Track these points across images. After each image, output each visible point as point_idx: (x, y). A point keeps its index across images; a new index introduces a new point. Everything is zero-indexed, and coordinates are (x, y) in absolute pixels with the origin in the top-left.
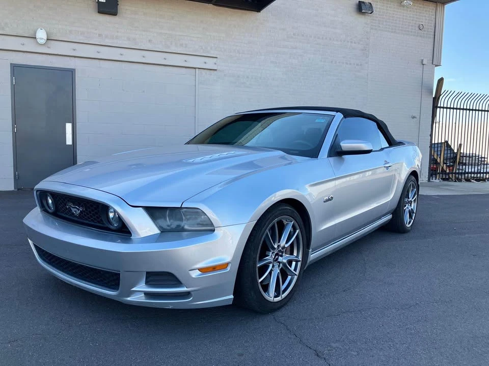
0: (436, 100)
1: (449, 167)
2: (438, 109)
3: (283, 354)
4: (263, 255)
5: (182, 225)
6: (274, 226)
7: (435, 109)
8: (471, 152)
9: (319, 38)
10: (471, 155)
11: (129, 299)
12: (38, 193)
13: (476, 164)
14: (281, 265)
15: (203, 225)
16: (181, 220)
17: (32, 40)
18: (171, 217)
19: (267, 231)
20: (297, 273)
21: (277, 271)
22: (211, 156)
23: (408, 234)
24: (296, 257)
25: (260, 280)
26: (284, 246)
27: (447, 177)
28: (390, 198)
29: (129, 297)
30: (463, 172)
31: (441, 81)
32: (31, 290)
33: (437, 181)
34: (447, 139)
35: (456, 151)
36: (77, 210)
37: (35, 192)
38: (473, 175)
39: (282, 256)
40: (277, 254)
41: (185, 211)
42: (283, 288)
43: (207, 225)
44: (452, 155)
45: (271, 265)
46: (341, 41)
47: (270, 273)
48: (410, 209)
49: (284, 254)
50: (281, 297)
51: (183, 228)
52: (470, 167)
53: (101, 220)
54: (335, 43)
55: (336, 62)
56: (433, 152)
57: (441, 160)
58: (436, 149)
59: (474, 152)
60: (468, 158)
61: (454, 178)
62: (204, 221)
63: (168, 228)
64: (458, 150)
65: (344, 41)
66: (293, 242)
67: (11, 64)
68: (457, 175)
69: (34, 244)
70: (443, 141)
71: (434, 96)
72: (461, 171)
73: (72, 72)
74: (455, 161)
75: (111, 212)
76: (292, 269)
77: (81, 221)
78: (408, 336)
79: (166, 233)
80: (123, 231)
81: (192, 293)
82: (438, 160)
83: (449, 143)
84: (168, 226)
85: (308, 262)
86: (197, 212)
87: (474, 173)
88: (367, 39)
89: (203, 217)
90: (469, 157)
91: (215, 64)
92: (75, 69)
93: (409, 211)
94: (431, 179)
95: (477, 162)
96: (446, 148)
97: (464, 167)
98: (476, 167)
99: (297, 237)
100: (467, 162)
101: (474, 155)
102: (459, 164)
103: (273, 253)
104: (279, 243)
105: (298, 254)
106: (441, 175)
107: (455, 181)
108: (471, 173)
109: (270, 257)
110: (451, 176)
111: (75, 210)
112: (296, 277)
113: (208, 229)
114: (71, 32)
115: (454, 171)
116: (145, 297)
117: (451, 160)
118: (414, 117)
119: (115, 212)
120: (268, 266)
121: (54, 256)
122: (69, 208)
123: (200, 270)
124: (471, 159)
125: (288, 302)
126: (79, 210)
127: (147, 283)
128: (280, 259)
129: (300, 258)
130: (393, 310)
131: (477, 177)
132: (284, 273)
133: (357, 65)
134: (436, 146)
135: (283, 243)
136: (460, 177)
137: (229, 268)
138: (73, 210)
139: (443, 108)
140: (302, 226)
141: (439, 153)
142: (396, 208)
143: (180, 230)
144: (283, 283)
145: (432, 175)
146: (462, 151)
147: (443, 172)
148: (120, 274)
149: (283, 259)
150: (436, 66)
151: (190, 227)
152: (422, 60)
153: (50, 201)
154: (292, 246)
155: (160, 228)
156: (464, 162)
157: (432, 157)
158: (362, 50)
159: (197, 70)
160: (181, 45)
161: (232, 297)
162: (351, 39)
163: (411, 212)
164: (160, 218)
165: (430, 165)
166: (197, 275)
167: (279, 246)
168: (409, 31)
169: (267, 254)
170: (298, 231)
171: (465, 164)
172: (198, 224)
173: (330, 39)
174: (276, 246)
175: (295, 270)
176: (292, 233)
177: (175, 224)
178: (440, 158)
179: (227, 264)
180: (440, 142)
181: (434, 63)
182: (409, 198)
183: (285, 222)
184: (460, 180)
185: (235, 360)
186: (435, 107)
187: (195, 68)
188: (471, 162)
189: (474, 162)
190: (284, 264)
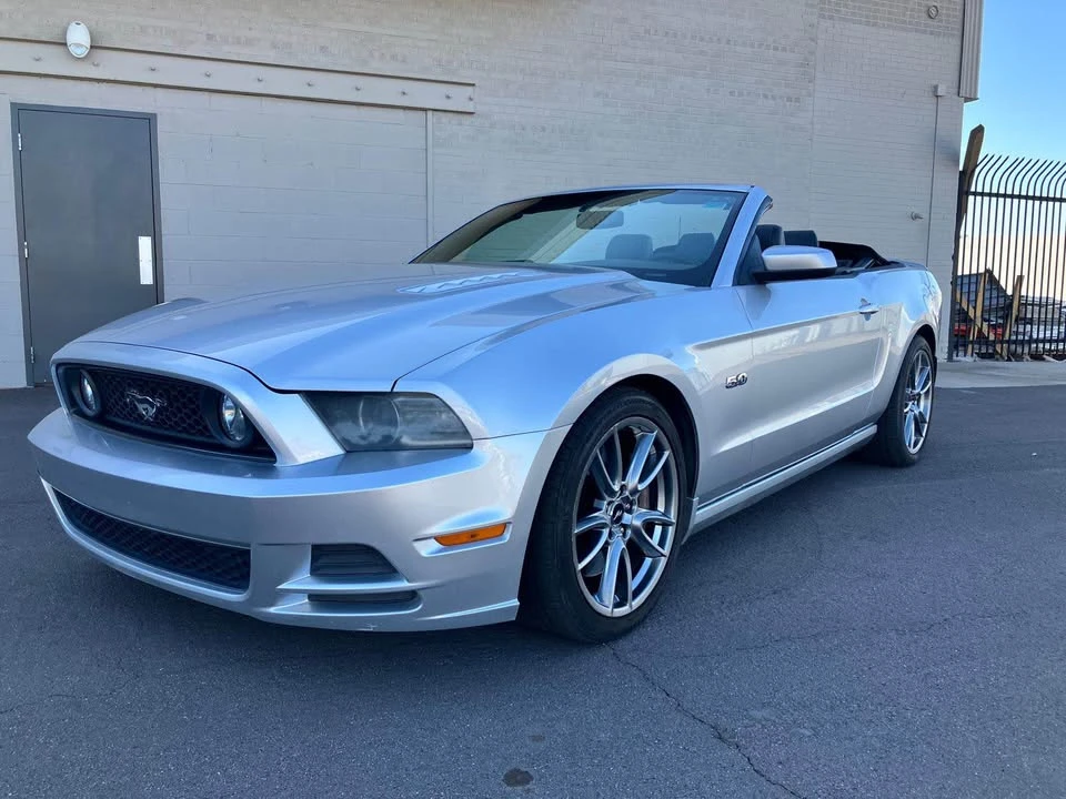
0: (966, 177)
1: (994, 327)
2: (971, 198)
3: (639, 736)
4: (587, 509)
5: (396, 436)
6: (612, 438)
7: (965, 196)
8: (1044, 295)
9: (702, 39)
10: (1044, 300)
11: (272, 610)
12: (61, 370)
13: (1056, 321)
14: (629, 532)
15: (444, 435)
16: (393, 423)
17: (59, 49)
18: (368, 417)
19: (597, 450)
20: (666, 551)
21: (619, 546)
22: (461, 281)
23: (914, 468)
24: (664, 515)
25: (581, 566)
26: (636, 488)
27: (990, 351)
28: (875, 383)
29: (272, 605)
30: (1027, 338)
31: (977, 134)
32: (52, 598)
33: (969, 359)
34: (989, 266)
35: (1009, 292)
36: (149, 408)
37: (53, 369)
38: (1047, 346)
39: (630, 511)
40: (619, 507)
41: (402, 402)
42: (633, 584)
43: (453, 435)
44: (1002, 300)
45: (606, 532)
46: (752, 46)
47: (604, 550)
48: (917, 412)
49: (635, 507)
50: (631, 606)
51: (398, 440)
52: (1042, 327)
53: (206, 428)
54: (738, 48)
55: (741, 94)
56: (958, 296)
57: (976, 313)
58: (965, 289)
59: (1051, 295)
60: (1036, 308)
61: (1005, 353)
62: (449, 427)
63: (363, 443)
64: (1014, 289)
65: (760, 45)
66: (655, 480)
67: (13, 105)
68: (1013, 347)
69: (56, 492)
70: (982, 270)
71: (961, 168)
72: (1020, 337)
73: (149, 120)
74: (1007, 316)
75: (228, 408)
76: (655, 541)
77: (160, 431)
78: (932, 691)
79: (356, 455)
80: (257, 451)
81: (421, 593)
82: (971, 314)
83: (996, 274)
84: (363, 438)
85: (691, 526)
86: (429, 404)
87: (1050, 341)
88: (812, 40)
89: (444, 416)
90: (1040, 305)
91: (471, 99)
92: (155, 115)
93: (915, 418)
94: (954, 355)
95: (1056, 316)
96: (988, 287)
97: (1028, 327)
98: (1055, 328)
99: (666, 467)
100: (1036, 316)
101: (1051, 301)
102: (1016, 320)
103: (609, 504)
104: (624, 480)
105: (666, 508)
106: (976, 346)
107: (1009, 360)
108: (1044, 341)
109: (604, 513)
110: (998, 348)
111: (146, 406)
112: (663, 562)
113: (456, 443)
114: (143, 29)
115: (1007, 337)
116: (313, 606)
117: (1001, 314)
118: (916, 217)
119: (237, 406)
120: (599, 535)
121: (101, 517)
122: (131, 402)
123: (438, 539)
124: (1043, 310)
125: (645, 617)
126: (152, 405)
127: (317, 571)
128: (627, 518)
129: (673, 517)
130: (892, 634)
131: (1057, 350)
132: (636, 551)
133: (789, 99)
134: (966, 281)
135: (633, 481)
136: (1019, 350)
137: (507, 536)
138: (141, 407)
139: (982, 194)
140: (678, 443)
141: (972, 297)
142: (887, 409)
143: (389, 447)
144: (634, 574)
145: (956, 347)
146: (1023, 293)
147: (982, 338)
148: (249, 551)
149: (634, 519)
150: (968, 99)
151: (413, 439)
152: (936, 88)
153: (89, 390)
154: (653, 487)
155: (343, 442)
156: (1029, 316)
157: (958, 307)
158: (802, 65)
159: (430, 113)
160: (394, 57)
161: (515, 602)
162: (774, 42)
163: (919, 421)
164: (343, 419)
165: (952, 325)
166: (430, 550)
167: (623, 488)
168: (904, 22)
169: (595, 505)
170: (667, 453)
171: (1031, 322)
172: (432, 433)
173: (728, 42)
174: (616, 488)
175: (662, 543)
176: (653, 458)
177: (377, 433)
178: (975, 308)
179: (504, 525)
180: (974, 271)
181: (962, 93)
182: (914, 388)
183: (638, 433)
184: (1019, 358)
185: (526, 750)
186: (964, 192)
187: (425, 110)
188: (1043, 316)
189: (1049, 316)
190: (636, 531)
